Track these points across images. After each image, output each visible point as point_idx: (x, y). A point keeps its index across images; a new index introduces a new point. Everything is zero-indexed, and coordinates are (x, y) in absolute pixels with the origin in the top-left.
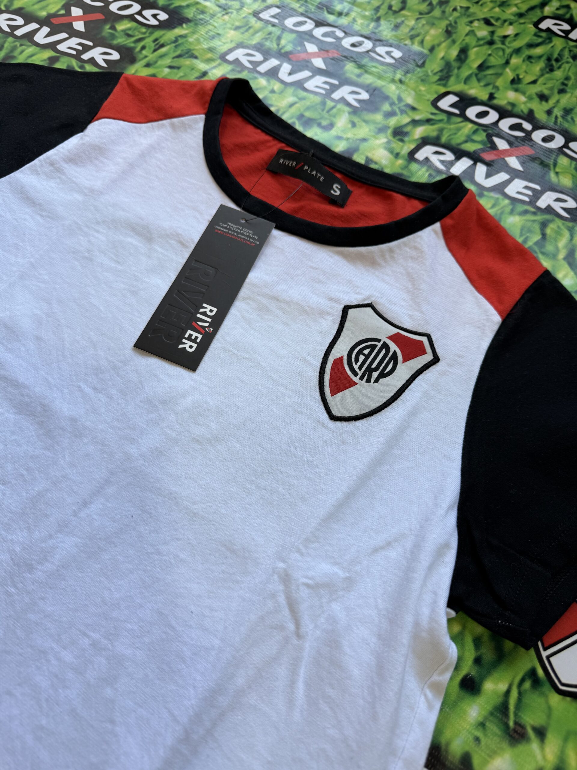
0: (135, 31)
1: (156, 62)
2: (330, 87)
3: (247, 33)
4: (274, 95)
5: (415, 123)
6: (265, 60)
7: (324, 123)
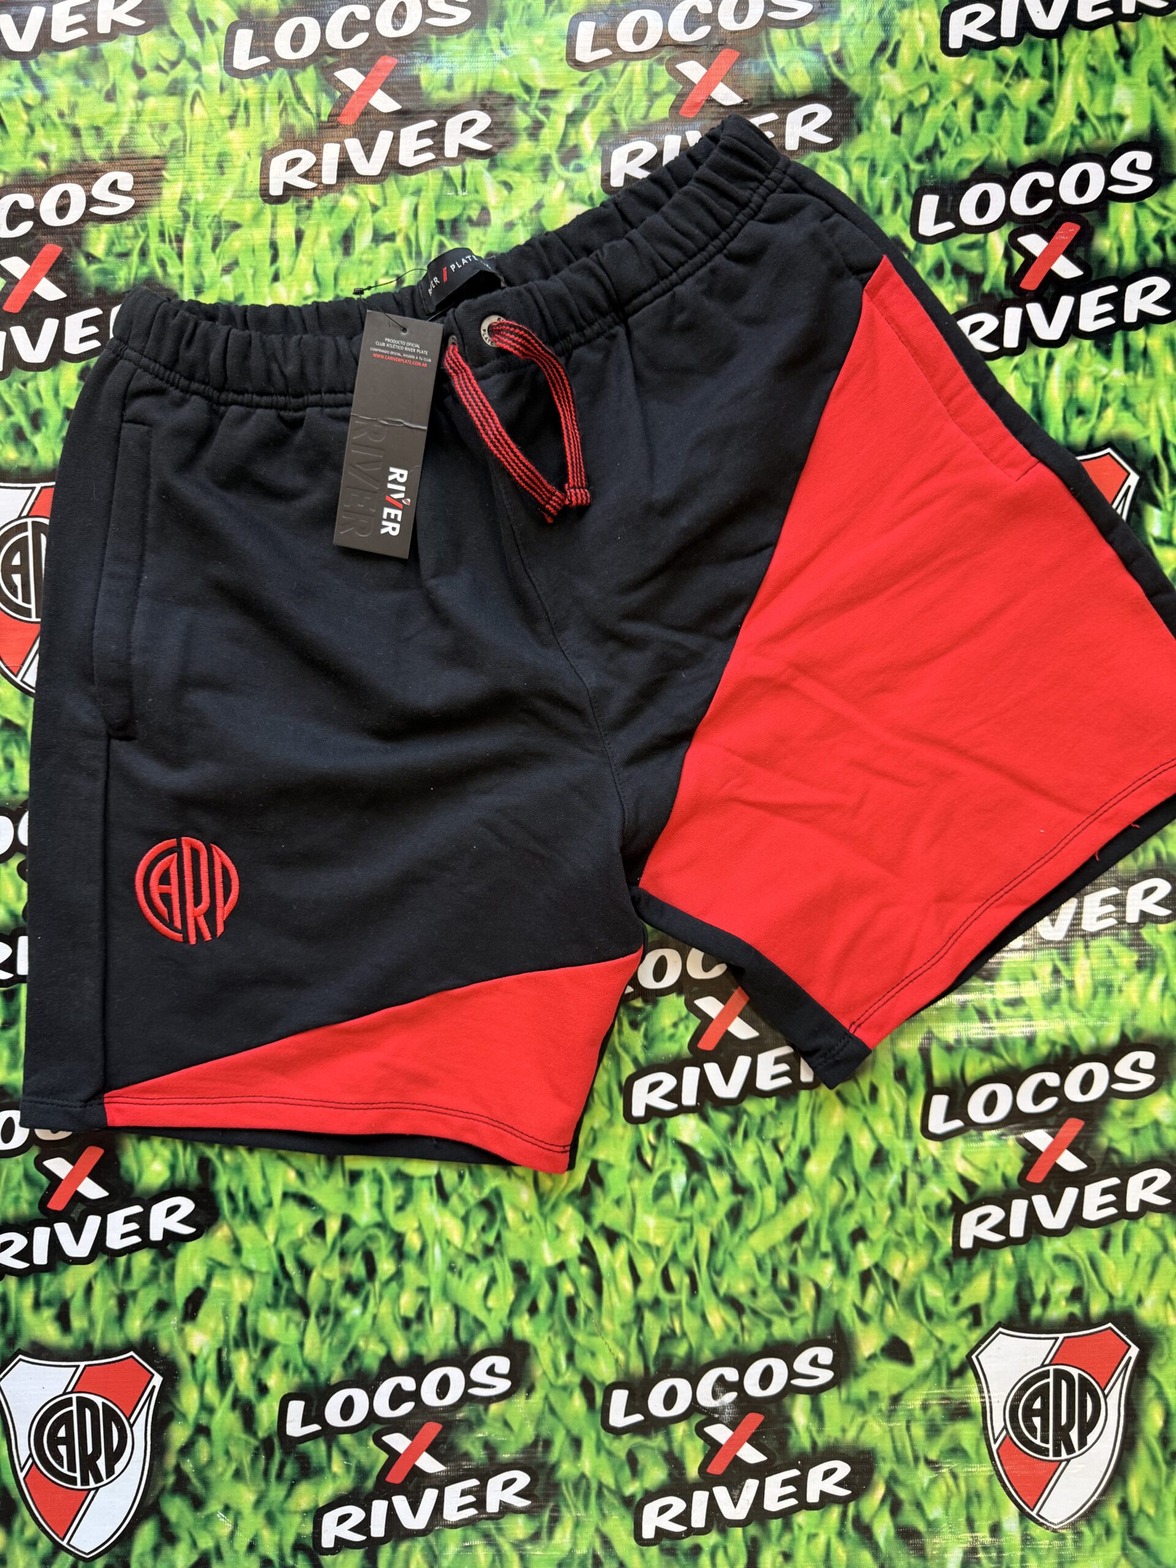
0: (123, 241)
1: (202, 276)
2: (432, 138)
3: (252, 121)
4: (380, 212)
5: (574, 118)
6: (318, 153)
7: (474, 214)
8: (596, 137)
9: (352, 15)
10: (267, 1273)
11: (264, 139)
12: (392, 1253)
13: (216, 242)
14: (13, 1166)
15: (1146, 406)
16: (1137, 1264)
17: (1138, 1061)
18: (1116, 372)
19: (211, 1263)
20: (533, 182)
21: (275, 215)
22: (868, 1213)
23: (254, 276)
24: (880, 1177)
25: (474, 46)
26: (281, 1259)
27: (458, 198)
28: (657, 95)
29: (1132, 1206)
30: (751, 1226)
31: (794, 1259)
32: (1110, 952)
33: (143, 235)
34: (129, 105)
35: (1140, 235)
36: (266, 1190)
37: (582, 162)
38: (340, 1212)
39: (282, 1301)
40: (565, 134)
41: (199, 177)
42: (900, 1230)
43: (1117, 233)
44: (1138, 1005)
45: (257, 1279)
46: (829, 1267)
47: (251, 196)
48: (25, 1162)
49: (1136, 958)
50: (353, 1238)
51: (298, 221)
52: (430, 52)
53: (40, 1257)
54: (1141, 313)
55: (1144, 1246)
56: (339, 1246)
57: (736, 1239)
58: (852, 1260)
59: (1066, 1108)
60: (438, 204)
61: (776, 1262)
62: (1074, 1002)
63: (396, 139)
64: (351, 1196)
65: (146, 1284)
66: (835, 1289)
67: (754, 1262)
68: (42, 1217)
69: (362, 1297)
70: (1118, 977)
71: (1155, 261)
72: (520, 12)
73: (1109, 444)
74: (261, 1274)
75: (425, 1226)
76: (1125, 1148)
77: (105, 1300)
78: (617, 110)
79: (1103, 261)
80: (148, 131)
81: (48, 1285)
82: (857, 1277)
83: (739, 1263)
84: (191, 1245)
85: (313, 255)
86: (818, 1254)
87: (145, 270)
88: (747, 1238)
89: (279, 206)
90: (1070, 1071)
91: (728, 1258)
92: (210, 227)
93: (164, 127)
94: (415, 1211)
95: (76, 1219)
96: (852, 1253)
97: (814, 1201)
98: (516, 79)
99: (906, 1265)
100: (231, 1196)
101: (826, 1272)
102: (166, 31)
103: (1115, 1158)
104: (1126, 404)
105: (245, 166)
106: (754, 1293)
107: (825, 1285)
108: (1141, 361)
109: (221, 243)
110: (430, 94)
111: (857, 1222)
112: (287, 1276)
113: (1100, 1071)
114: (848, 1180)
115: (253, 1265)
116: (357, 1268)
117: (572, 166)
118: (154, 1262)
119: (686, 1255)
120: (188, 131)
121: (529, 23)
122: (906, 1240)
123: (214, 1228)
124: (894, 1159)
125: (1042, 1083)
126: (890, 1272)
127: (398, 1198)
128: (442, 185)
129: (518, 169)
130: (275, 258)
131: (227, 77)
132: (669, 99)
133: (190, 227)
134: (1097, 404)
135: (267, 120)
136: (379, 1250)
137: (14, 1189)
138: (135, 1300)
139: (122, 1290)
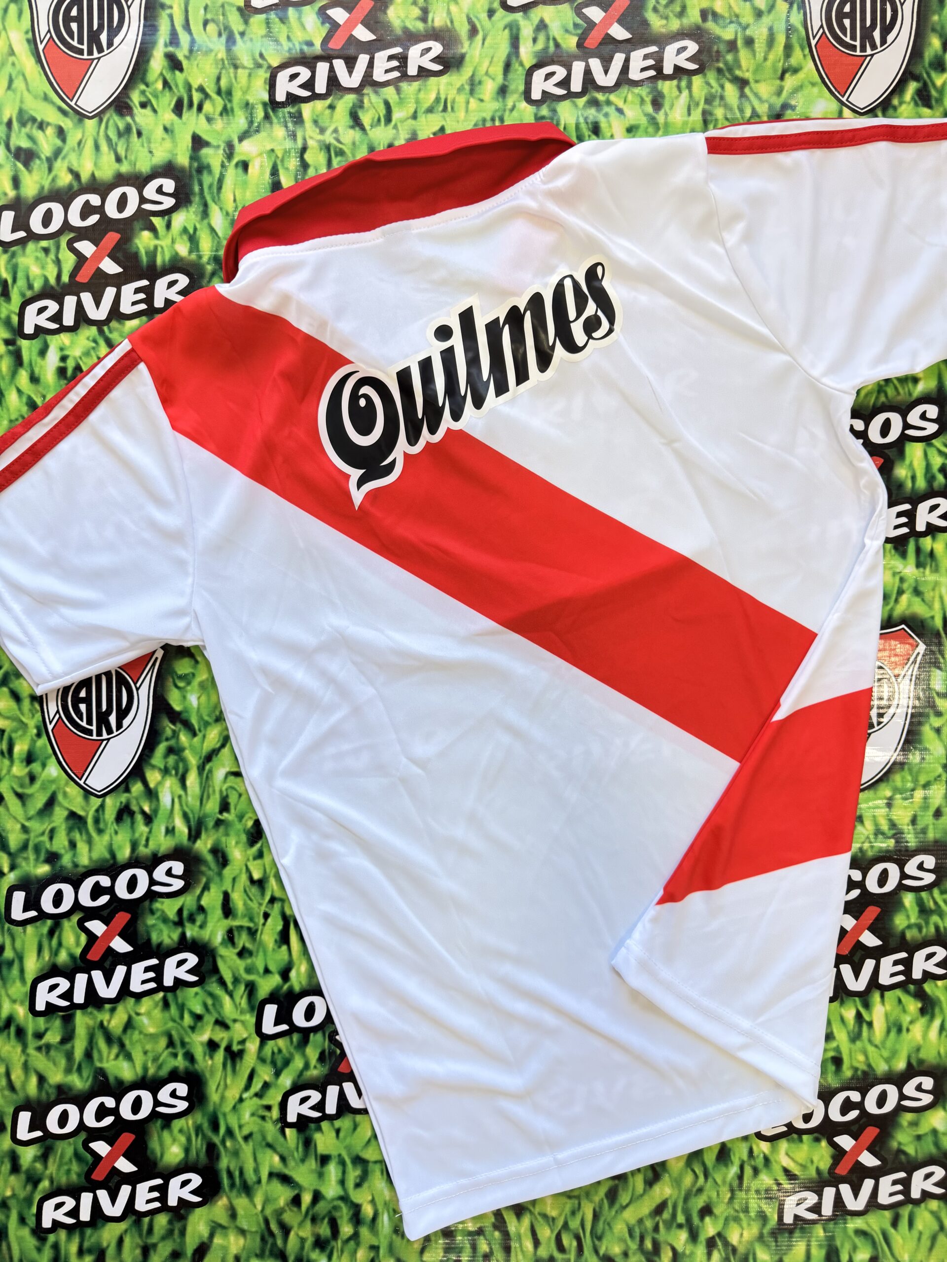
10: (256, 1232)
12: (351, 1220)
14: (66, 1146)
15: (931, 594)
16: (919, 1239)
17: (921, 1084)
18: (909, 569)
19: (213, 1224)
22: (714, 1195)
24: (724, 1169)
26: (267, 1222)
29: (915, 1194)
30: (624, 1204)
31: (656, 1229)
32: (900, 1001)
35: (928, 467)
36: (256, 1170)
38: (312, 1188)
39: (267, 1253)
42: (737, 1207)
43: (911, 465)
44: (921, 1042)
45: (248, 1237)
46: (683, 1235)
48: (75, 1144)
49: (920, 1005)
50: (321, 1207)
53: (85, 1215)
54: (929, 525)
55: (925, 1226)
56: (311, 1213)
57: (613, 1213)
58: (700, 1231)
59: (866, 1118)
61: (643, 1231)
62: (872, 1039)
64: (321, 1175)
65: (163, 1238)
66: (688, 1252)
67: (626, 1230)
68: (87, 1185)
69: (328, 1251)
70: (906, 1020)
71: (940, 485)
73: (904, 621)
74: (251, 1232)
75: (376, 1199)
76: (910, 1150)
77: (132, 1249)
79: (900, 485)
81: (90, 1237)
82: (704, 1243)
83: (615, 1231)
84: (198, 1211)
86: (675, 1225)
88: (621, 1212)
90: (869, 1090)
91: (607, 1227)
94: (369, 1187)
95: (113, 1187)
96: (700, 1224)
97: (672, 1185)
99: (742, 1235)
100: (230, 1174)
101: (681, 1238)
103: (903, 1157)
104: (917, 592)
106: (626, 1254)
107: (680, 1248)
108: (929, 560)
111: (705, 1202)
112: (272, 1234)
113: (892, 1091)
114: (699, 1170)
115: (245, 1227)
116: (324, 1230)
118: (170, 1222)
119: (574, 1224)
122: (742, 1215)
123: (216, 1198)
124: (734, 1155)
125: (848, 1098)
126: (729, 1239)
127: (356, 1177)
134: (895, 591)
136: (341, 1217)
137: (66, 1164)
138: (155, 1251)
139: (146, 1243)
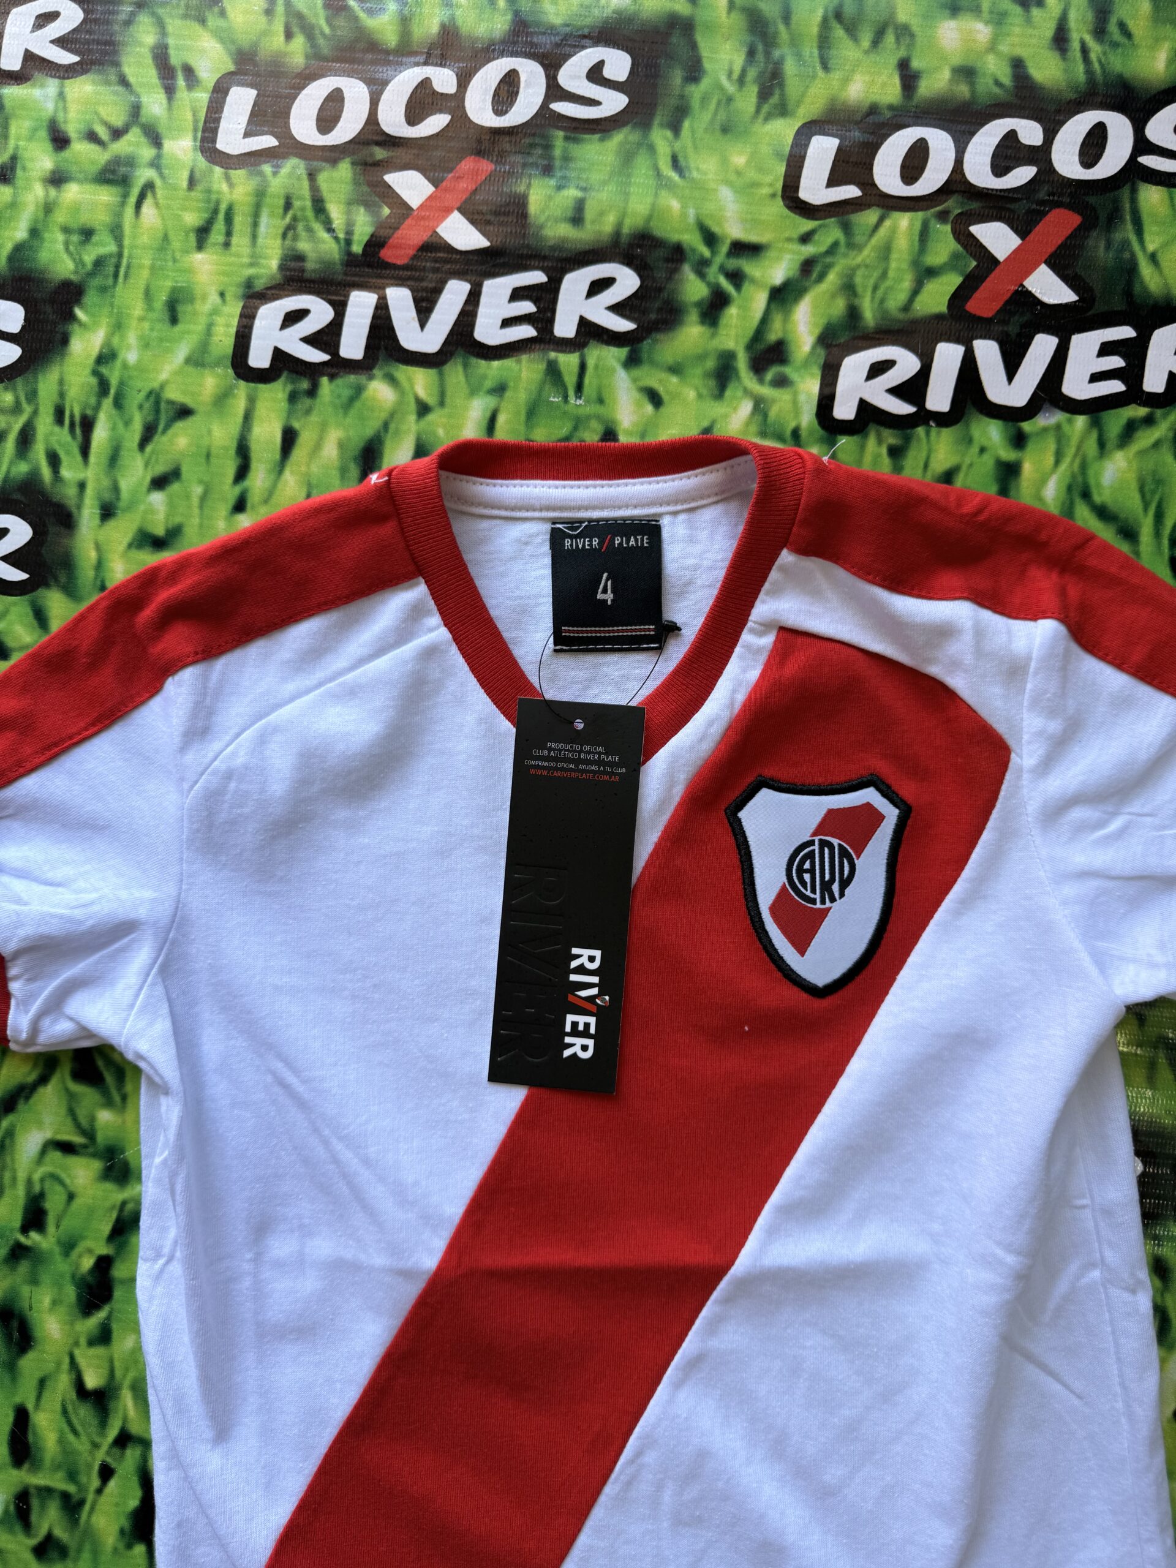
8: (817, 331)
9: (425, 83)
11: (251, 271)
13: (148, 434)
20: (700, 396)
21: (252, 400)
23: (204, 498)
25: (627, 158)
27: (568, 408)
28: (931, 272)
33: (28, 409)
34: (35, 193)
37: (788, 370)
40: (765, 320)
41: (134, 323)
47: (217, 363)
51: (290, 413)
52: (551, 158)
60: (532, 413)
63: (474, 298)
72: (712, 106)
78: (859, 289)
80: (60, 237)
85: (308, 475)
87: (22, 468)
89: (261, 386)
92: (141, 407)
93: (87, 234)
98: (691, 219)
102: (113, 78)
105: (215, 312)
109: (156, 438)
110: (542, 227)
117: (769, 375)
120: (127, 242)
121: (725, 130)
128: (543, 383)
129: (675, 369)
130: (242, 472)
131: (202, 162)
132: (951, 282)
133: (107, 403)
135: (260, 241)
